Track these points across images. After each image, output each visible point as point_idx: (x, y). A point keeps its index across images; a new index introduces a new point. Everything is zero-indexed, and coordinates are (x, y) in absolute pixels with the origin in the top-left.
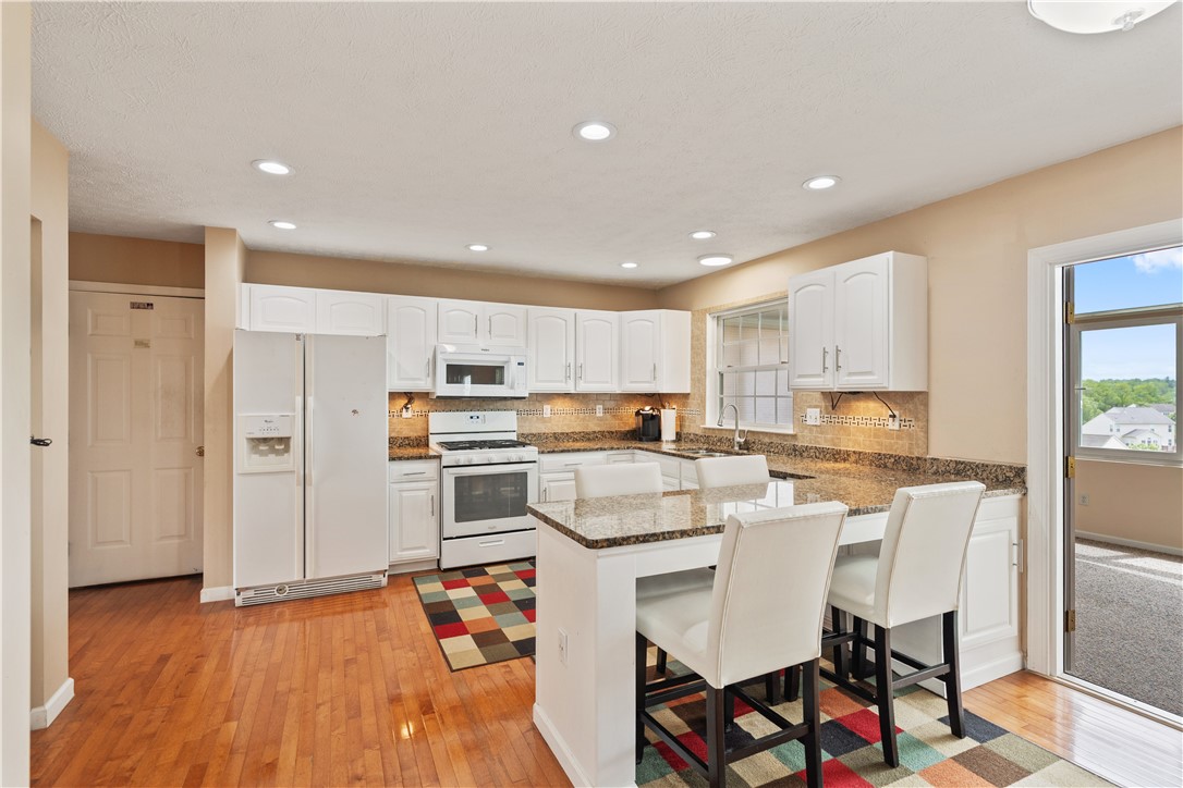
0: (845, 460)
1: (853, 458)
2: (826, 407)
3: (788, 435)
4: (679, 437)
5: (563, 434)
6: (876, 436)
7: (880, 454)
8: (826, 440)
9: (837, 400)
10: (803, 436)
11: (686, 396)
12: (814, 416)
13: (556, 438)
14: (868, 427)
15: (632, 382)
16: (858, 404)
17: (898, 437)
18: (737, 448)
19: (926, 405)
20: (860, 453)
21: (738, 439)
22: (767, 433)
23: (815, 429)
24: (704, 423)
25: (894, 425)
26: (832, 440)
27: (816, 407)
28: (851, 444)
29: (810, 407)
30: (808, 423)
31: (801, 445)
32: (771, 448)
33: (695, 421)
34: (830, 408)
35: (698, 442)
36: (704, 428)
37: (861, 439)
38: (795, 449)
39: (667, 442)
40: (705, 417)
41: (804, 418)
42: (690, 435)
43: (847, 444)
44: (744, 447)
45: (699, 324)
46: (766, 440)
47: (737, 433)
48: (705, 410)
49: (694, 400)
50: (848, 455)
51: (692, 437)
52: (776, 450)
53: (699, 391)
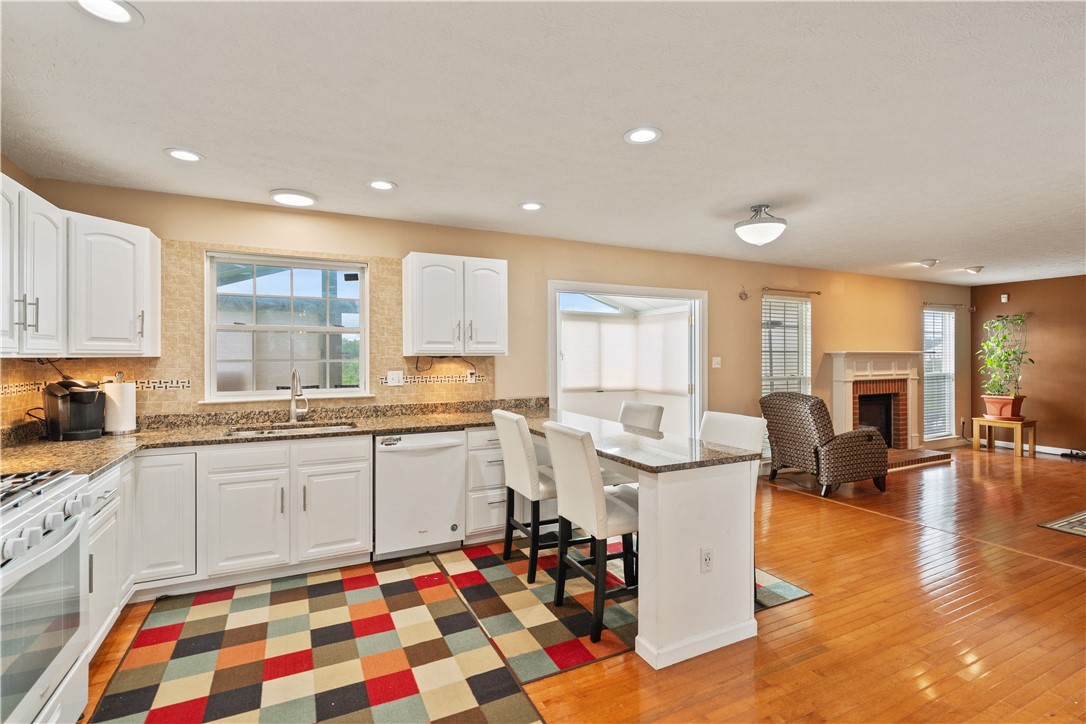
0: (432, 412)
1: (440, 409)
2: (409, 369)
3: (363, 398)
4: (141, 424)
6: (457, 389)
7: (463, 403)
8: (409, 398)
9: (420, 364)
10: (383, 398)
11: (151, 361)
12: (396, 378)
14: (448, 385)
16: (441, 365)
17: (474, 389)
18: (293, 421)
19: (493, 364)
20: (447, 404)
21: (299, 410)
23: (397, 389)
24: (203, 397)
25: (471, 380)
26: (416, 396)
27: (398, 369)
28: (435, 398)
29: (392, 369)
30: (389, 384)
31: (383, 405)
32: (343, 413)
33: (175, 397)
34: (414, 370)
35: (189, 424)
36: (204, 404)
37: (444, 393)
38: (376, 410)
39: (123, 434)
40: (203, 389)
41: (384, 381)
42: (166, 417)
43: (431, 399)
44: (301, 418)
45: (184, 260)
46: (331, 406)
47: (293, 404)
48: (203, 380)
49: (172, 366)
50: (436, 407)
51: (171, 419)
52: (350, 415)
53: (188, 354)
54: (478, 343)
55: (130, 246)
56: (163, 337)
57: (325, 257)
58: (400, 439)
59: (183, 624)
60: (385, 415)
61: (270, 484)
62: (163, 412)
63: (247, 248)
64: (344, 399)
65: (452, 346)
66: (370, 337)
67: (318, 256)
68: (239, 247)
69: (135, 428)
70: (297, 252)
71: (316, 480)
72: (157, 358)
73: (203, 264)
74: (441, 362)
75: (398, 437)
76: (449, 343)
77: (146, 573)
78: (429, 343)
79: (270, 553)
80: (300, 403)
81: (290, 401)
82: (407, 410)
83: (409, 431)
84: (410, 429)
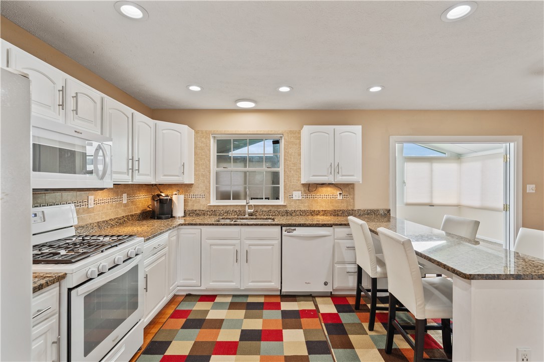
0: (317, 215)
1: (321, 213)
2: (304, 191)
3: (280, 206)
4: (186, 213)
5: (104, 222)
6: (331, 202)
7: (335, 210)
8: (304, 206)
9: (311, 188)
10: (291, 206)
11: (190, 185)
12: (297, 195)
13: (99, 226)
14: (326, 199)
15: (165, 175)
16: (322, 189)
17: (342, 202)
18: (247, 216)
19: (353, 188)
20: (325, 211)
21: (249, 211)
22: (265, 206)
23: (298, 201)
24: (210, 203)
25: (340, 198)
26: (308, 206)
27: (298, 190)
28: (318, 207)
29: (295, 191)
30: (294, 199)
31: (290, 210)
32: (270, 213)
33: (199, 202)
34: (307, 191)
35: (204, 215)
36: (210, 206)
37: (324, 204)
38: (287, 212)
39: (179, 217)
40: (210, 198)
41: (291, 196)
42: (196, 211)
43: (316, 207)
44: (250, 214)
45: (203, 139)
46: (265, 209)
47: (247, 207)
48: (210, 194)
49: (198, 188)
50: (319, 212)
51: (198, 212)
52: (274, 214)
53: (204, 182)
54: (343, 176)
55: (179, 134)
56: (195, 175)
57: (262, 132)
58: (295, 229)
59: (191, 310)
60: (291, 215)
61: (231, 247)
62: (195, 208)
63: (228, 131)
64: (271, 206)
65: (327, 178)
66: (284, 173)
67: (259, 132)
68: (225, 131)
69: (183, 215)
70: (250, 131)
71: (253, 248)
72: (192, 184)
73: (210, 140)
74: (322, 187)
75: (294, 228)
76: (325, 176)
77: (182, 282)
78: (314, 176)
79: (232, 282)
80: (250, 207)
81: (245, 206)
82: (303, 213)
83: (300, 225)
84: (301, 224)
